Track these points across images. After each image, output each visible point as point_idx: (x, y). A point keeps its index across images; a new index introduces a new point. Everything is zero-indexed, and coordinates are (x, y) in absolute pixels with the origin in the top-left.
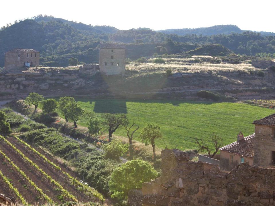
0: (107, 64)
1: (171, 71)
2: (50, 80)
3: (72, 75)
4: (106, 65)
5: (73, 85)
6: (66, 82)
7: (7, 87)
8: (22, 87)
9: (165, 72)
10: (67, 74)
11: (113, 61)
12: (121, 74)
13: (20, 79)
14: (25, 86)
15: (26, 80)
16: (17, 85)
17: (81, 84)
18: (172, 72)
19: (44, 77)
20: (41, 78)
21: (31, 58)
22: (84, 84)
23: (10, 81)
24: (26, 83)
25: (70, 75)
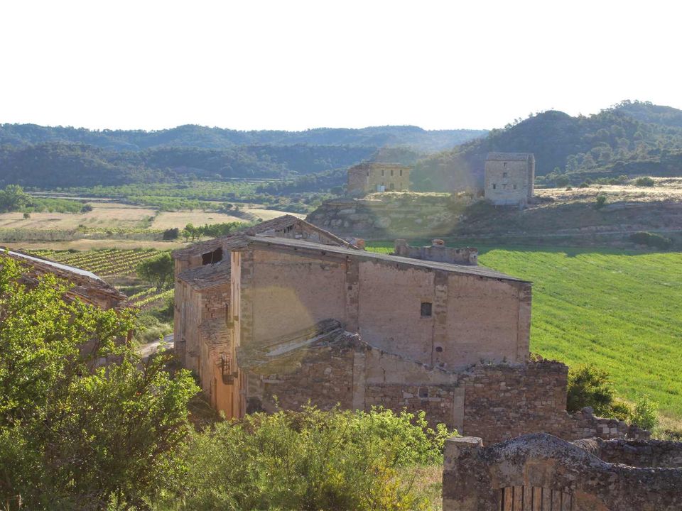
0: (497, 187)
1: (604, 199)
2: (396, 212)
3: (437, 204)
4: (494, 188)
5: (432, 220)
6: (420, 216)
7: (325, 223)
8: (346, 224)
9: (595, 200)
10: (429, 204)
11: (506, 181)
12: (518, 204)
13: (347, 211)
14: (353, 223)
15: (356, 212)
16: (340, 221)
17: (444, 221)
18: (608, 201)
19: (386, 209)
20: (382, 209)
21: (391, 177)
22: (450, 220)
23: (332, 214)
24: (355, 217)
25: (434, 204)
